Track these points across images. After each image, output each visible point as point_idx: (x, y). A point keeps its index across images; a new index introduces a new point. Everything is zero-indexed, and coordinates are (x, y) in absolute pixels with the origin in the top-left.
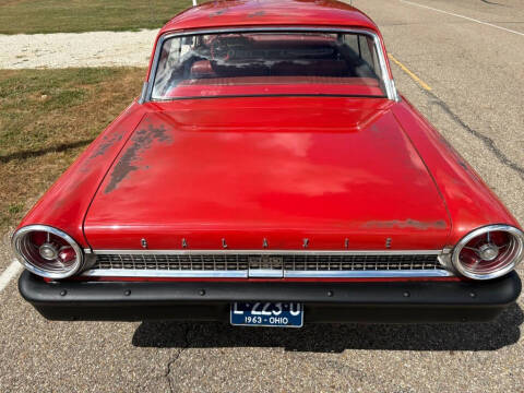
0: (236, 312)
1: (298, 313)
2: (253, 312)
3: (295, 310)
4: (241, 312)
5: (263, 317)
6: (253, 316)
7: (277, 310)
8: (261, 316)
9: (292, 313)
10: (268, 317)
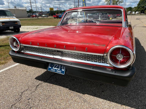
0: (50, 67)
1: (64, 70)
2: (53, 68)
3: (63, 69)
4: (51, 67)
5: (55, 70)
6: (53, 69)
7: (59, 68)
8: (55, 69)
9: (62, 70)
10: (56, 70)
